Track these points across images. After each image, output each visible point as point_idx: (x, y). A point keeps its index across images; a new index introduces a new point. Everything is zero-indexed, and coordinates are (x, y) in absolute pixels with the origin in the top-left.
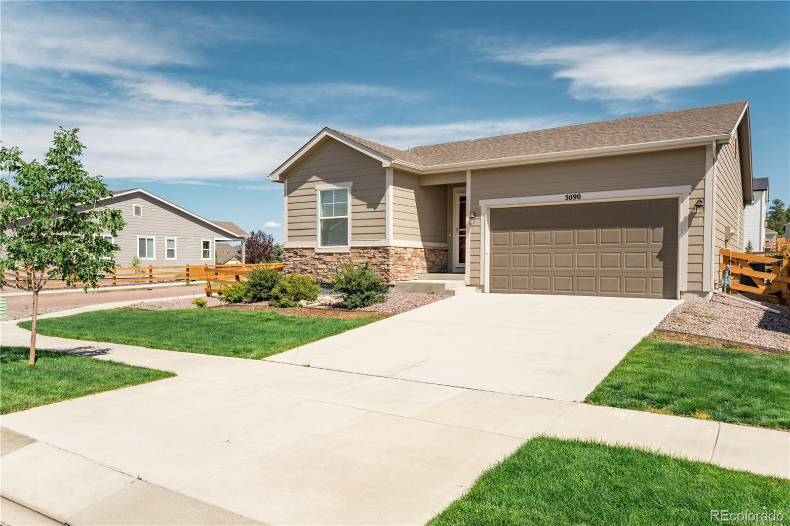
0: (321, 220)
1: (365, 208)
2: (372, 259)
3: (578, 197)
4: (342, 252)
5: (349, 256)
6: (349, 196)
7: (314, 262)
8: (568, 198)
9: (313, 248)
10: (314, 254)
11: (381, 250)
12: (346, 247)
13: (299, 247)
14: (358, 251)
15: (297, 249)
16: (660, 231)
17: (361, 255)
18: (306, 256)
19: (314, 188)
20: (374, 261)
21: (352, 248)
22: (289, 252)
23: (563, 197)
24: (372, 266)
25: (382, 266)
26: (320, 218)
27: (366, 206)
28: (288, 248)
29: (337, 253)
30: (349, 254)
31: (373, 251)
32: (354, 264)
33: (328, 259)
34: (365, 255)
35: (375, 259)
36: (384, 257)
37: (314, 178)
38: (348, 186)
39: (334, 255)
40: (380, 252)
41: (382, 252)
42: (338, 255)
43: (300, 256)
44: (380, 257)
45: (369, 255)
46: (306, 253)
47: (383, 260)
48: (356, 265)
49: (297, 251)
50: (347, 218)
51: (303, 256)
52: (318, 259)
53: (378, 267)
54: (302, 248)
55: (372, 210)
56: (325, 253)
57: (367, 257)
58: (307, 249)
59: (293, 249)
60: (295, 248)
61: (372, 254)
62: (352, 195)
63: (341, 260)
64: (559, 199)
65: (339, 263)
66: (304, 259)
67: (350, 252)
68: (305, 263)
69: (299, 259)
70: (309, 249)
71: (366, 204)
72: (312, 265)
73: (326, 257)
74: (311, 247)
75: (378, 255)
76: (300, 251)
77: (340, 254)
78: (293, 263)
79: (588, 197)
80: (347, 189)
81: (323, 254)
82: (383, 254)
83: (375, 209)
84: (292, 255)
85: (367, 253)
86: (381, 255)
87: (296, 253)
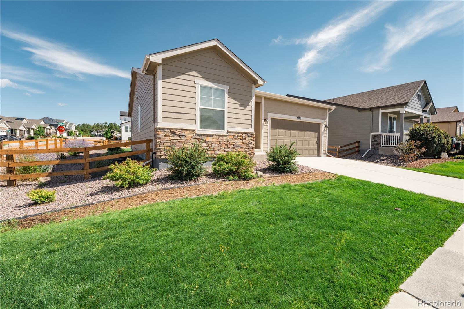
0: (200, 108)
1: (238, 106)
2: (244, 140)
3: (300, 118)
4: (221, 134)
5: (227, 138)
6: (226, 95)
7: (195, 141)
8: (298, 118)
9: (194, 130)
10: (194, 135)
11: (250, 135)
12: (224, 131)
13: (178, 128)
14: (233, 135)
15: (176, 129)
16: (317, 133)
17: (236, 137)
18: (185, 136)
19: (194, 81)
20: (245, 141)
21: (228, 132)
22: (165, 132)
23: (296, 117)
24: (243, 145)
25: (250, 145)
26: (199, 107)
27: (239, 105)
28: (165, 128)
29: (217, 135)
30: (226, 136)
31: (244, 135)
32: (231, 144)
33: (209, 139)
34: (239, 137)
35: (246, 141)
36: (252, 140)
37: (194, 73)
38: (226, 88)
39: (214, 136)
40: (249, 136)
41: (250, 136)
42: (218, 136)
43: (179, 136)
44: (249, 139)
45: (241, 138)
46: (187, 133)
47: (251, 141)
48: (232, 144)
49: (176, 131)
50: (224, 111)
51: (182, 136)
52: (199, 139)
53: (248, 146)
54: (181, 129)
55: (243, 108)
56: (206, 135)
57: (240, 139)
58: (186, 130)
59: (170, 129)
60: (172, 129)
61: (244, 137)
62: (228, 95)
63: (220, 140)
64: (294, 118)
65: (218, 143)
66: (183, 138)
67: (228, 135)
68: (185, 142)
69: (179, 138)
70: (190, 130)
71: (239, 103)
72: (192, 143)
73: (206, 138)
74: (192, 129)
75: (247, 138)
76: (179, 131)
77: (219, 136)
78: (170, 142)
79: (304, 119)
80: (224, 90)
81: (204, 135)
82: (251, 137)
83: (245, 108)
84: (169, 134)
85: (240, 136)
86: (249, 138)
87: (174, 133)
